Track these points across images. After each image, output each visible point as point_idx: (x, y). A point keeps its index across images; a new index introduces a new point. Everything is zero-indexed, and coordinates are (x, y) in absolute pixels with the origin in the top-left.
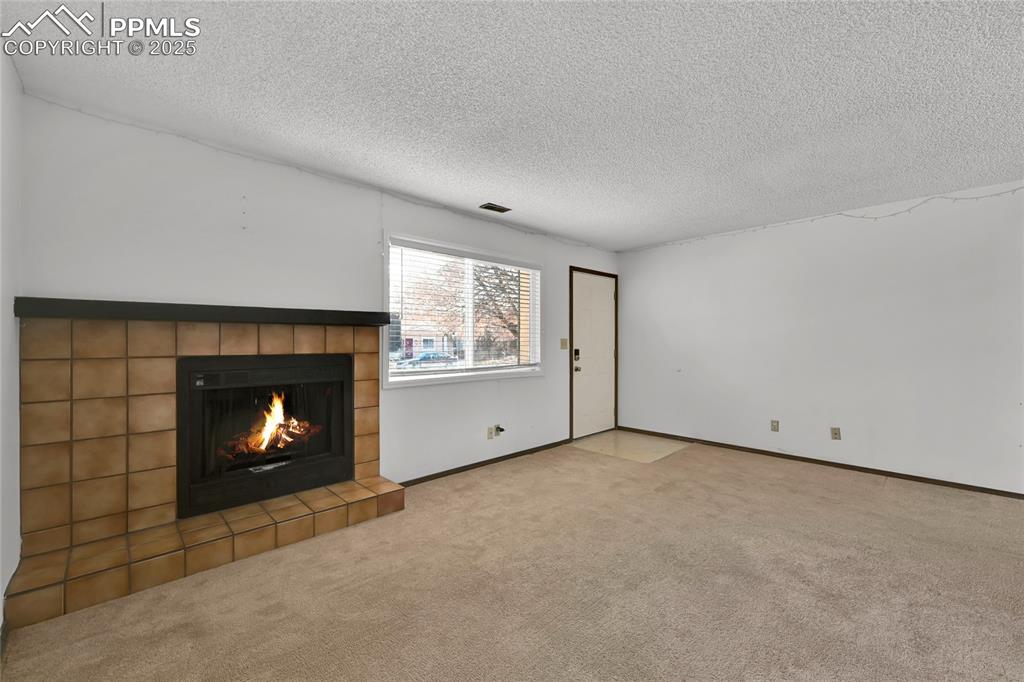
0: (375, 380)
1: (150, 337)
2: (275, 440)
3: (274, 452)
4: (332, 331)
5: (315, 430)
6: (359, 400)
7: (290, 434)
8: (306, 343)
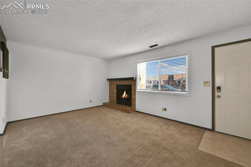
0: (135, 90)
1: (115, 82)
2: (125, 97)
3: (124, 99)
4: (129, 81)
5: (129, 97)
6: (133, 93)
7: (126, 97)
8: (126, 83)
